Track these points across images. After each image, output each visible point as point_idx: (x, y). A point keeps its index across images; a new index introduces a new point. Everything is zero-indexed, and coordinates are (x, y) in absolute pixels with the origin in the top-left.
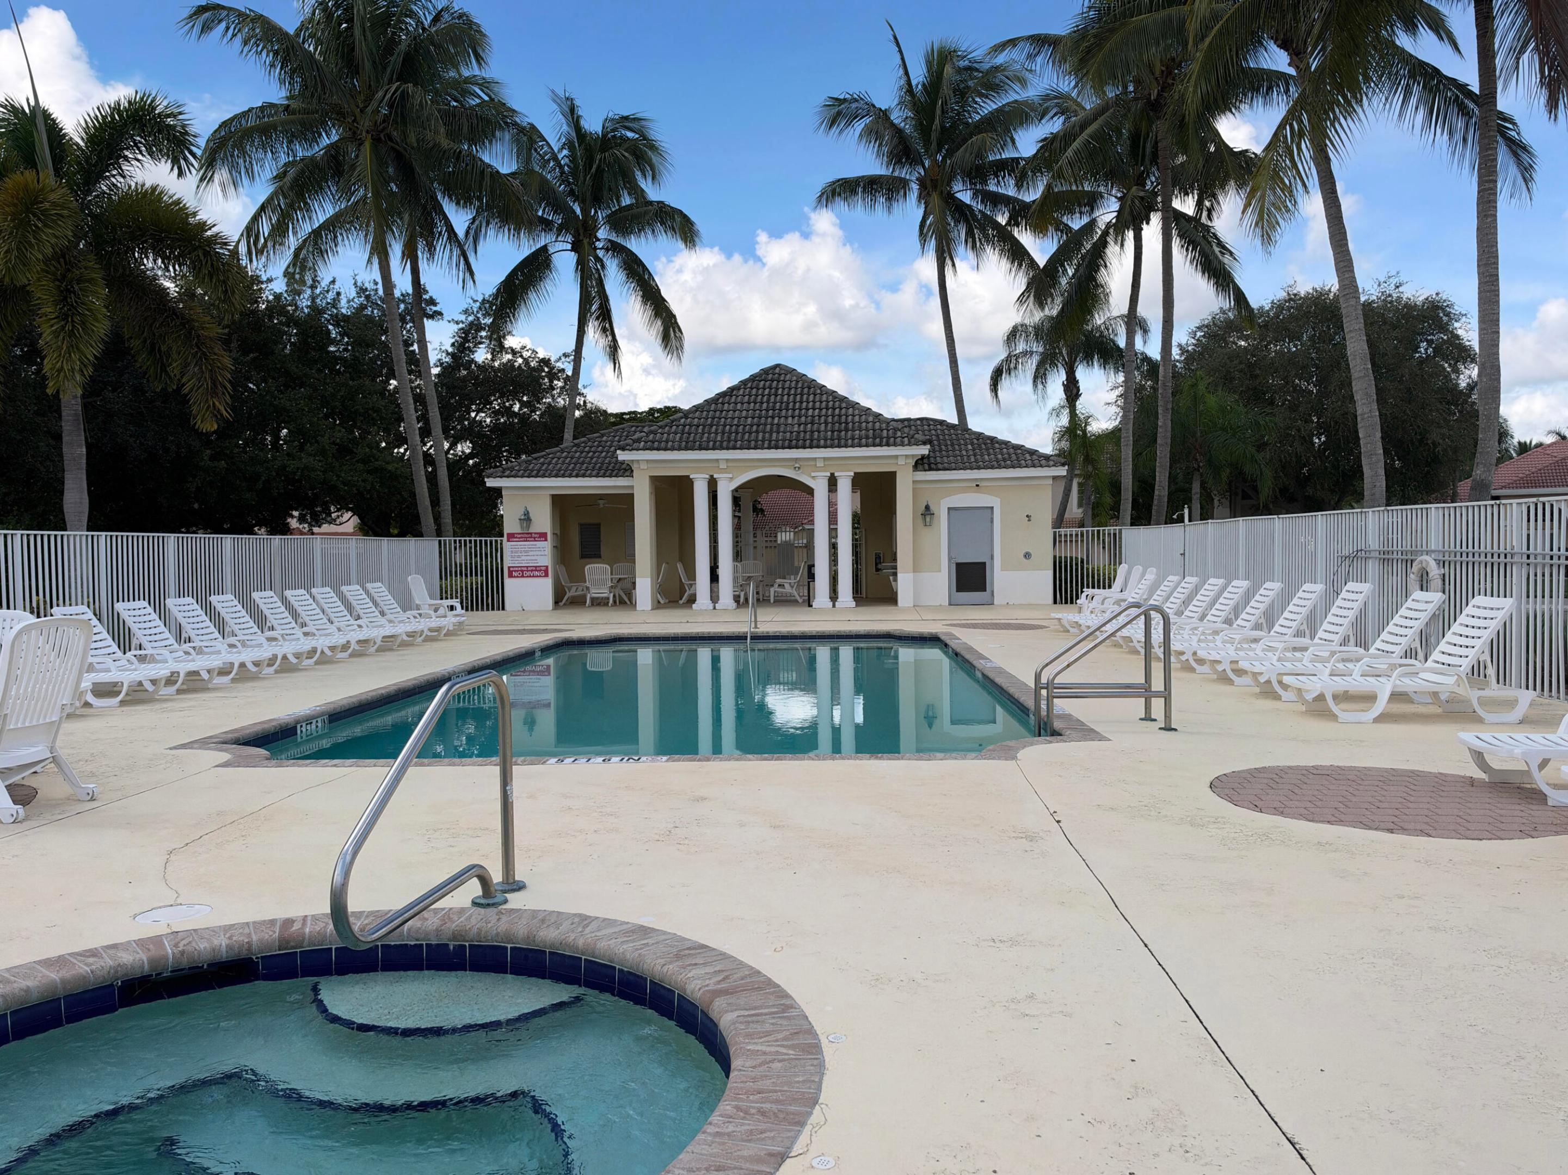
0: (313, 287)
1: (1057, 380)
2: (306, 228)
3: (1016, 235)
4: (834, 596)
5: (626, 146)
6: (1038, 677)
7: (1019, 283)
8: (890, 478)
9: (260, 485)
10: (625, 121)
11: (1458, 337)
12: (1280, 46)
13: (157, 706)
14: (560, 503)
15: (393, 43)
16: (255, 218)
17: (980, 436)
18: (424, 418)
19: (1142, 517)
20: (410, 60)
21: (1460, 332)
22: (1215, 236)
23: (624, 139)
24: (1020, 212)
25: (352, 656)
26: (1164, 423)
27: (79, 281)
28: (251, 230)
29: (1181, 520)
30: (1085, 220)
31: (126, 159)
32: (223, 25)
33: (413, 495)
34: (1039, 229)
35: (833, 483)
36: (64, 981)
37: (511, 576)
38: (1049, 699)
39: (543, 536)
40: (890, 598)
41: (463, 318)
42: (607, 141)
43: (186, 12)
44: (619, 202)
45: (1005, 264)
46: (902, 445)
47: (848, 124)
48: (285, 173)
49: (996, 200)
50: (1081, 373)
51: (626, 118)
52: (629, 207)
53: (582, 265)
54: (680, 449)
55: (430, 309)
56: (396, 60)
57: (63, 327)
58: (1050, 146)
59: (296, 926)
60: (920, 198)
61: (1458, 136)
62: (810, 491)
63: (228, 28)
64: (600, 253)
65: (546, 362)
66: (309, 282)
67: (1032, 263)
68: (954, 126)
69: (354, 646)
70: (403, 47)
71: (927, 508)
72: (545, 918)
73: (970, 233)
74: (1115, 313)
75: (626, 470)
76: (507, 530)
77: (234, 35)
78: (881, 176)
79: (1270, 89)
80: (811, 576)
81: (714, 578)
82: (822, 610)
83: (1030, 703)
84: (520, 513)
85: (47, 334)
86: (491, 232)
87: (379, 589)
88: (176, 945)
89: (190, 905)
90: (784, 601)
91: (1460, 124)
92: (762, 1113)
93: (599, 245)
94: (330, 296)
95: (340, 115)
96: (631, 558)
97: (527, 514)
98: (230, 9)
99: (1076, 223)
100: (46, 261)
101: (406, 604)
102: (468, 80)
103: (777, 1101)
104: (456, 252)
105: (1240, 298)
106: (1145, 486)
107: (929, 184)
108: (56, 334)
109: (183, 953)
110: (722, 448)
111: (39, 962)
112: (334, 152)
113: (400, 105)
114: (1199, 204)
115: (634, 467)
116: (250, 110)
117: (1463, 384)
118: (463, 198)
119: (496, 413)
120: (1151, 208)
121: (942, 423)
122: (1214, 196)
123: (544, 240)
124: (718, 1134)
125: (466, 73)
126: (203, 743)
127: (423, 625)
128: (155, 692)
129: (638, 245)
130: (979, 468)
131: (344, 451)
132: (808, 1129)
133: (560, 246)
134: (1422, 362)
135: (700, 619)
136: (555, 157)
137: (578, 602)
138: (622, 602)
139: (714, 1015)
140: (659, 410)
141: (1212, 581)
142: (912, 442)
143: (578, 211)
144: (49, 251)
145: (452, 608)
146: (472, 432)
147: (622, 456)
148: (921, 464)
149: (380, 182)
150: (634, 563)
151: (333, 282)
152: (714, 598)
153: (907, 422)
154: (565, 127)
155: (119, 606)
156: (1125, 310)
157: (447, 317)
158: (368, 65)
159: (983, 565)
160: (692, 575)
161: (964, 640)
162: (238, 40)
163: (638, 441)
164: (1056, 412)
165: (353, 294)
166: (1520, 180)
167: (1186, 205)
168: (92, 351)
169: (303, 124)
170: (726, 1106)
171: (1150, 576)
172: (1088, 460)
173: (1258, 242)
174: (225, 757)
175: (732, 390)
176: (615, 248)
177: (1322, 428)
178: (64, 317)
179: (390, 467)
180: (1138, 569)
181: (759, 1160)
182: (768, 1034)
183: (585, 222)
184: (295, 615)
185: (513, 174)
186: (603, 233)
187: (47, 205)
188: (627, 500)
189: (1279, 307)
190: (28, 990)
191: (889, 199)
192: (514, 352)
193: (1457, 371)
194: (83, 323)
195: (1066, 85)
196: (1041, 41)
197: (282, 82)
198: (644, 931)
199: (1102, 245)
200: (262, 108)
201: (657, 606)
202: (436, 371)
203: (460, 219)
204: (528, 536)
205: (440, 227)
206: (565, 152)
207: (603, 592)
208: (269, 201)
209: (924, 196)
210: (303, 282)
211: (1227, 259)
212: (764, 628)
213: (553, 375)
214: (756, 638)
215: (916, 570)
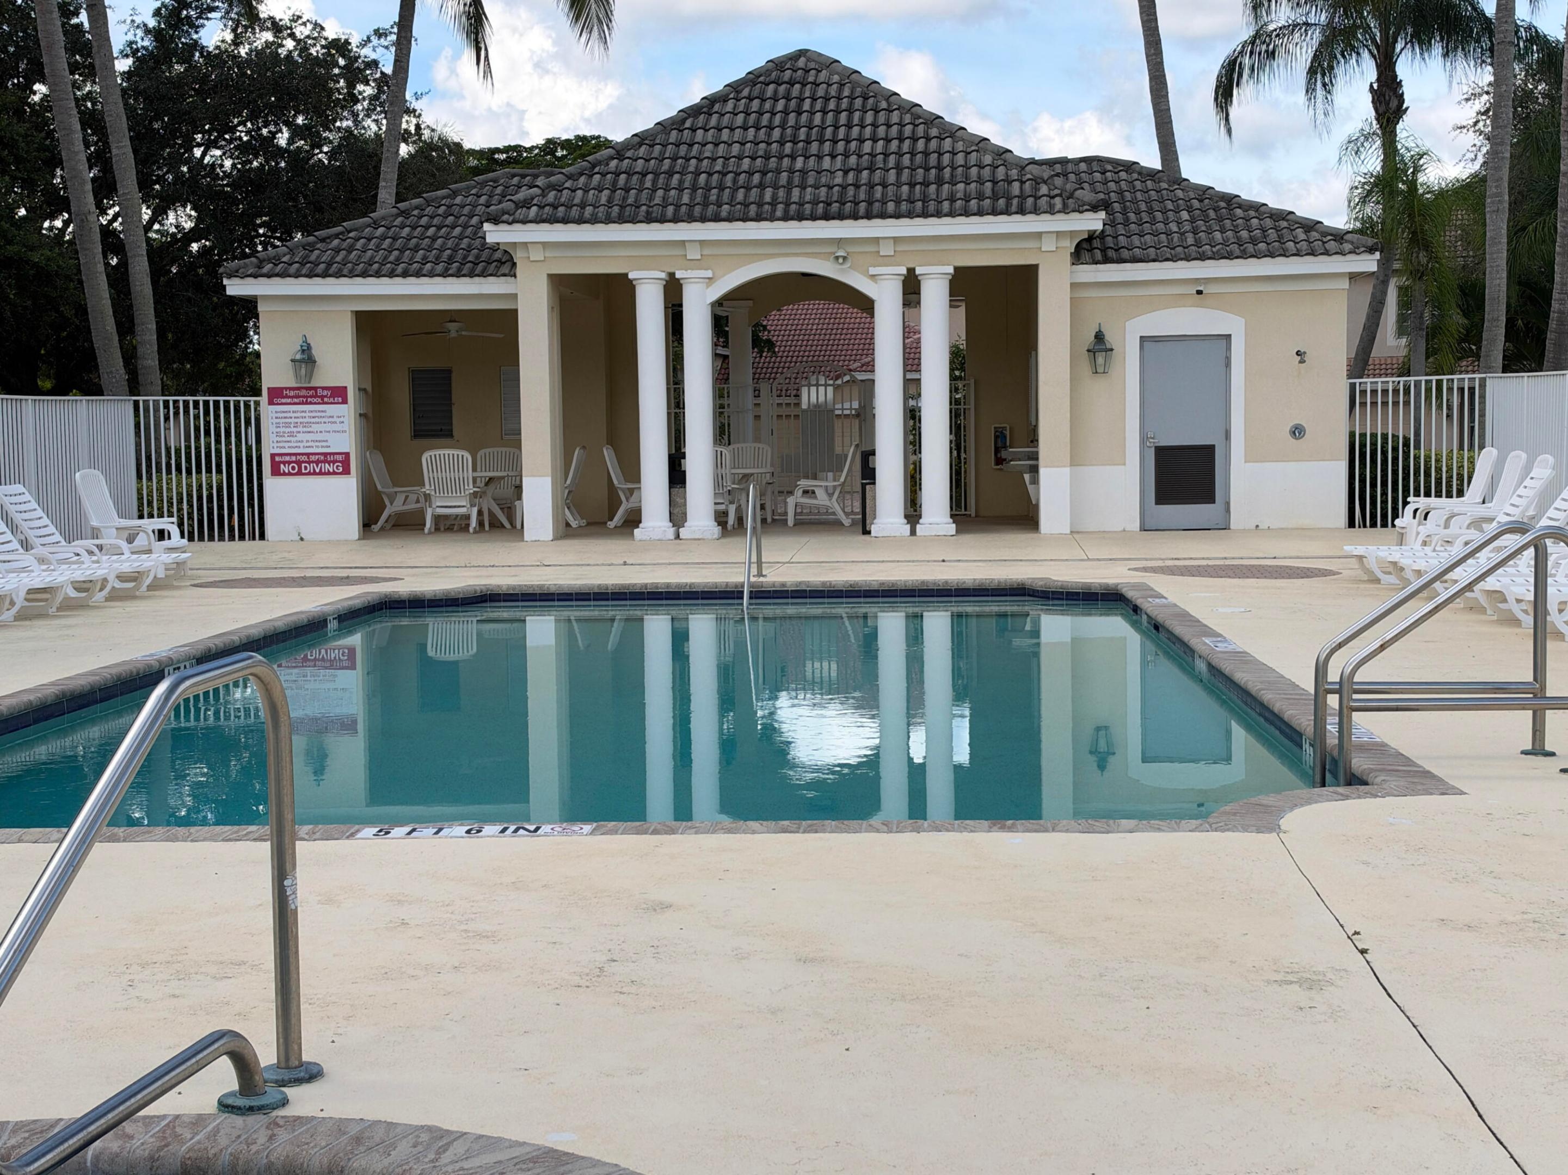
4: (913, 512)
6: (1321, 670)
8: (1025, 277)
14: (373, 328)
17: (1205, 192)
18: (102, 159)
19: (1526, 354)
33: (82, 311)
35: (911, 288)
37: (276, 472)
38: (1344, 714)
39: (339, 394)
40: (1025, 517)
46: (1051, 211)
54: (608, 220)
62: (867, 305)
65: (341, 46)
71: (1099, 337)
75: (501, 262)
76: (267, 381)
80: (869, 474)
81: (677, 476)
82: (889, 540)
83: (1304, 720)
84: (293, 348)
90: (814, 523)
96: (511, 436)
97: (306, 349)
101: (73, 526)
110: (691, 219)
115: (518, 256)
119: (243, 149)
121: (1130, 166)
127: (105, 567)
130: (1202, 257)
135: (648, 559)
137: (408, 524)
138: (496, 525)
140: (566, 144)
142: (1071, 205)
145: (162, 535)
146: (197, 187)
147: (495, 234)
148: (1088, 249)
150: (518, 445)
152: (677, 516)
159: (1210, 450)
160: (632, 471)
161: (1173, 598)
163: (527, 204)
164: (1355, 146)
171: (1542, 471)
172: (1418, 240)
175: (710, 103)
179: (36, 257)
188: (504, 321)
201: (565, 531)
202: (123, 65)
204: (309, 394)
207: (457, 504)
212: (775, 576)
213: (355, 73)
214: (761, 595)
215: (1075, 461)
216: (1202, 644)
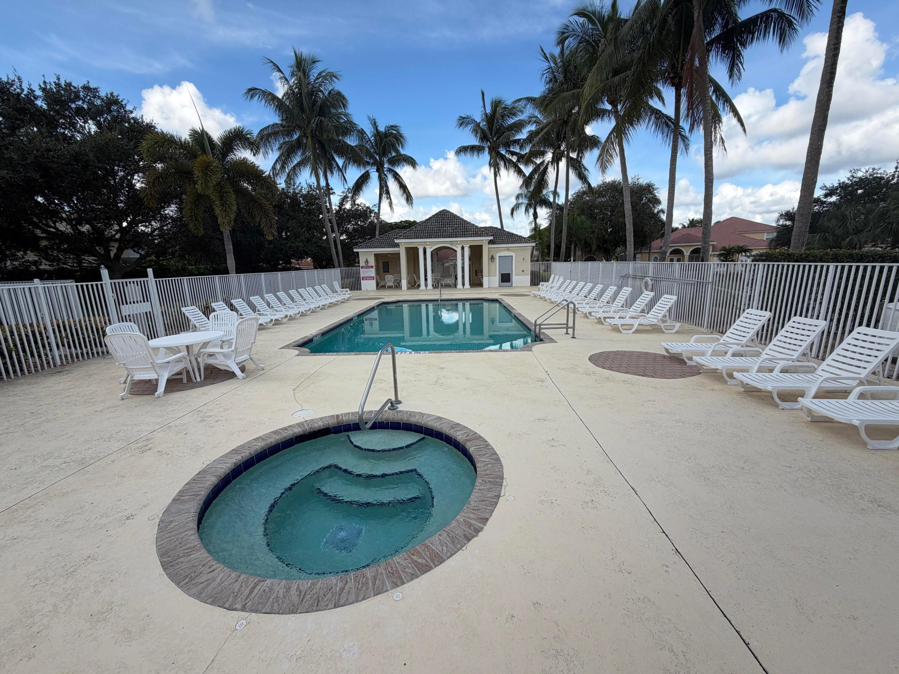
0: (294, 185)
1: (531, 211)
2: (291, 165)
3: (519, 165)
4: (463, 284)
5: (393, 136)
6: (536, 322)
7: (521, 181)
8: (481, 247)
9: (284, 252)
10: (392, 127)
11: (655, 196)
12: (609, 104)
13: (268, 331)
14: (377, 256)
15: (315, 102)
16: (275, 163)
17: (508, 232)
18: (332, 227)
19: (557, 258)
20: (321, 107)
21: (656, 194)
22: (583, 165)
23: (392, 133)
24: (521, 157)
25: (321, 309)
26: (565, 228)
27: (226, 192)
28: (274, 168)
29: (570, 261)
30: (541, 160)
31: (235, 149)
32: (258, 96)
33: (331, 254)
34: (526, 164)
35: (463, 248)
36: (281, 439)
37: (363, 279)
38: (540, 329)
39: (372, 267)
40: (481, 285)
41: (342, 194)
42: (386, 135)
43: (245, 91)
44: (391, 155)
45: (516, 174)
46: (485, 236)
47: (466, 126)
48: (281, 147)
49: (513, 153)
50: (539, 210)
51: (392, 126)
52: (394, 157)
53: (380, 177)
54: (414, 238)
55: (331, 192)
56: (317, 108)
57: (222, 209)
58: (532, 135)
59: (341, 417)
60: (489, 153)
61: (665, 134)
62: (456, 251)
63: (259, 97)
64: (386, 172)
65: (368, 208)
66: (292, 184)
67: (524, 175)
68: (500, 128)
69: (321, 306)
70: (319, 103)
71: (492, 256)
72: (411, 414)
73: (505, 164)
74: (550, 190)
75: (397, 245)
76: (361, 265)
77: (262, 99)
78: (476, 145)
79: (603, 115)
80: (456, 278)
81: (426, 280)
82: (460, 289)
83: (533, 328)
84: (365, 260)
85: (217, 211)
86: (350, 167)
87: (325, 286)
88: (308, 425)
89: (307, 410)
90: (448, 286)
91: (666, 130)
92: (490, 482)
93: (385, 170)
94: (300, 188)
95: (300, 128)
96: (400, 272)
97: (367, 260)
98: (260, 89)
99: (538, 161)
100: (214, 186)
101: (334, 291)
102: (340, 113)
103: (493, 478)
104: (340, 174)
105: (589, 185)
106: (558, 247)
107: (492, 148)
108: (221, 211)
109: (311, 428)
110: (427, 238)
111: (271, 432)
112: (299, 140)
113: (320, 125)
114: (578, 155)
115: (400, 244)
116: (269, 126)
117: (656, 211)
118: (341, 154)
119: (354, 225)
120: (562, 156)
121: (496, 228)
122: (582, 153)
123: (368, 168)
124: (479, 489)
125: (340, 111)
126: (287, 347)
127: (339, 298)
128: (267, 325)
129: (399, 170)
130: (508, 243)
131: (309, 240)
132: (503, 487)
133: (372, 170)
134: (643, 204)
135: (422, 293)
136: (370, 141)
137: (383, 287)
138: (397, 287)
139: (467, 448)
140: (404, 222)
141: (581, 283)
142: (488, 235)
143: (378, 158)
144: (215, 183)
145: (347, 291)
146: (346, 232)
147: (396, 241)
148: (491, 242)
149: (315, 149)
150: (400, 274)
151: (300, 183)
152: (426, 285)
153: (485, 228)
154: (372, 129)
155: (251, 298)
156: (553, 189)
157: (337, 194)
158: (308, 110)
159: (509, 274)
160: (419, 278)
161: (507, 301)
162: (263, 101)
163: (401, 236)
164: (531, 223)
165: (306, 186)
166: (684, 148)
167: (574, 155)
168: (233, 216)
169: (288, 131)
170: (479, 480)
171: (561, 280)
172: (540, 238)
173: (600, 173)
174: (297, 352)
175: (430, 218)
176: (390, 170)
177: (611, 226)
178: (223, 205)
179: (323, 245)
180: (557, 277)
181: (493, 498)
182: (485, 454)
183: (380, 162)
184: (302, 297)
185: (356, 146)
186: (386, 166)
187: (212, 167)
188: (398, 254)
189: (600, 187)
190: (271, 442)
191: (478, 153)
192: (358, 205)
193: (654, 207)
194: (229, 207)
195: (537, 113)
196: (530, 100)
197: (279, 116)
198: (440, 418)
199: (546, 168)
200: (273, 125)
201: (408, 288)
202: (334, 212)
203: (340, 162)
204: (368, 267)
205: (335, 165)
206: (373, 138)
207: (391, 284)
208: (279, 158)
209: (490, 153)
210: (290, 184)
211: (586, 173)
212: (444, 297)
213: (371, 212)
214: (441, 300)
215: (489, 276)
216: (513, 311)
